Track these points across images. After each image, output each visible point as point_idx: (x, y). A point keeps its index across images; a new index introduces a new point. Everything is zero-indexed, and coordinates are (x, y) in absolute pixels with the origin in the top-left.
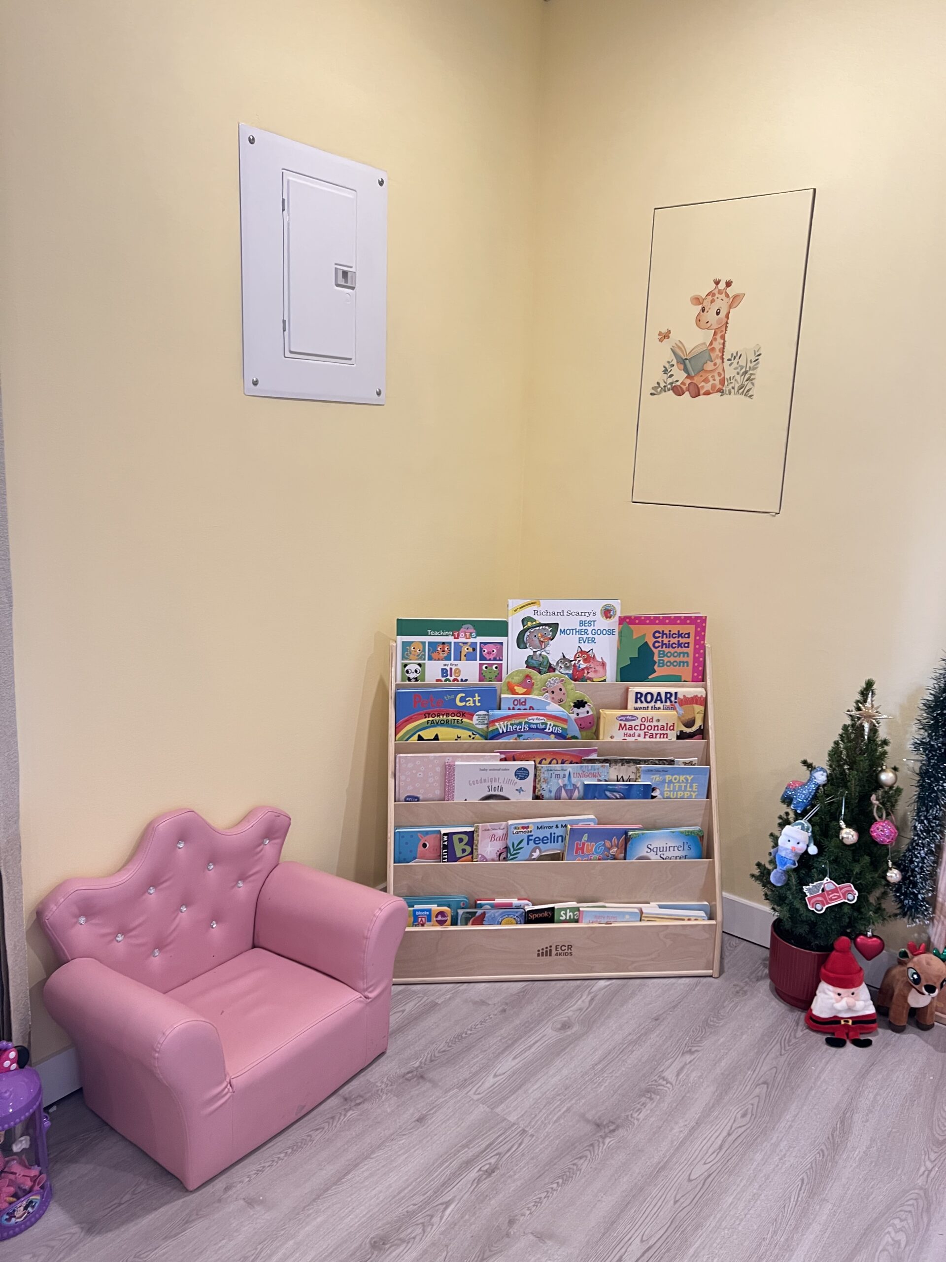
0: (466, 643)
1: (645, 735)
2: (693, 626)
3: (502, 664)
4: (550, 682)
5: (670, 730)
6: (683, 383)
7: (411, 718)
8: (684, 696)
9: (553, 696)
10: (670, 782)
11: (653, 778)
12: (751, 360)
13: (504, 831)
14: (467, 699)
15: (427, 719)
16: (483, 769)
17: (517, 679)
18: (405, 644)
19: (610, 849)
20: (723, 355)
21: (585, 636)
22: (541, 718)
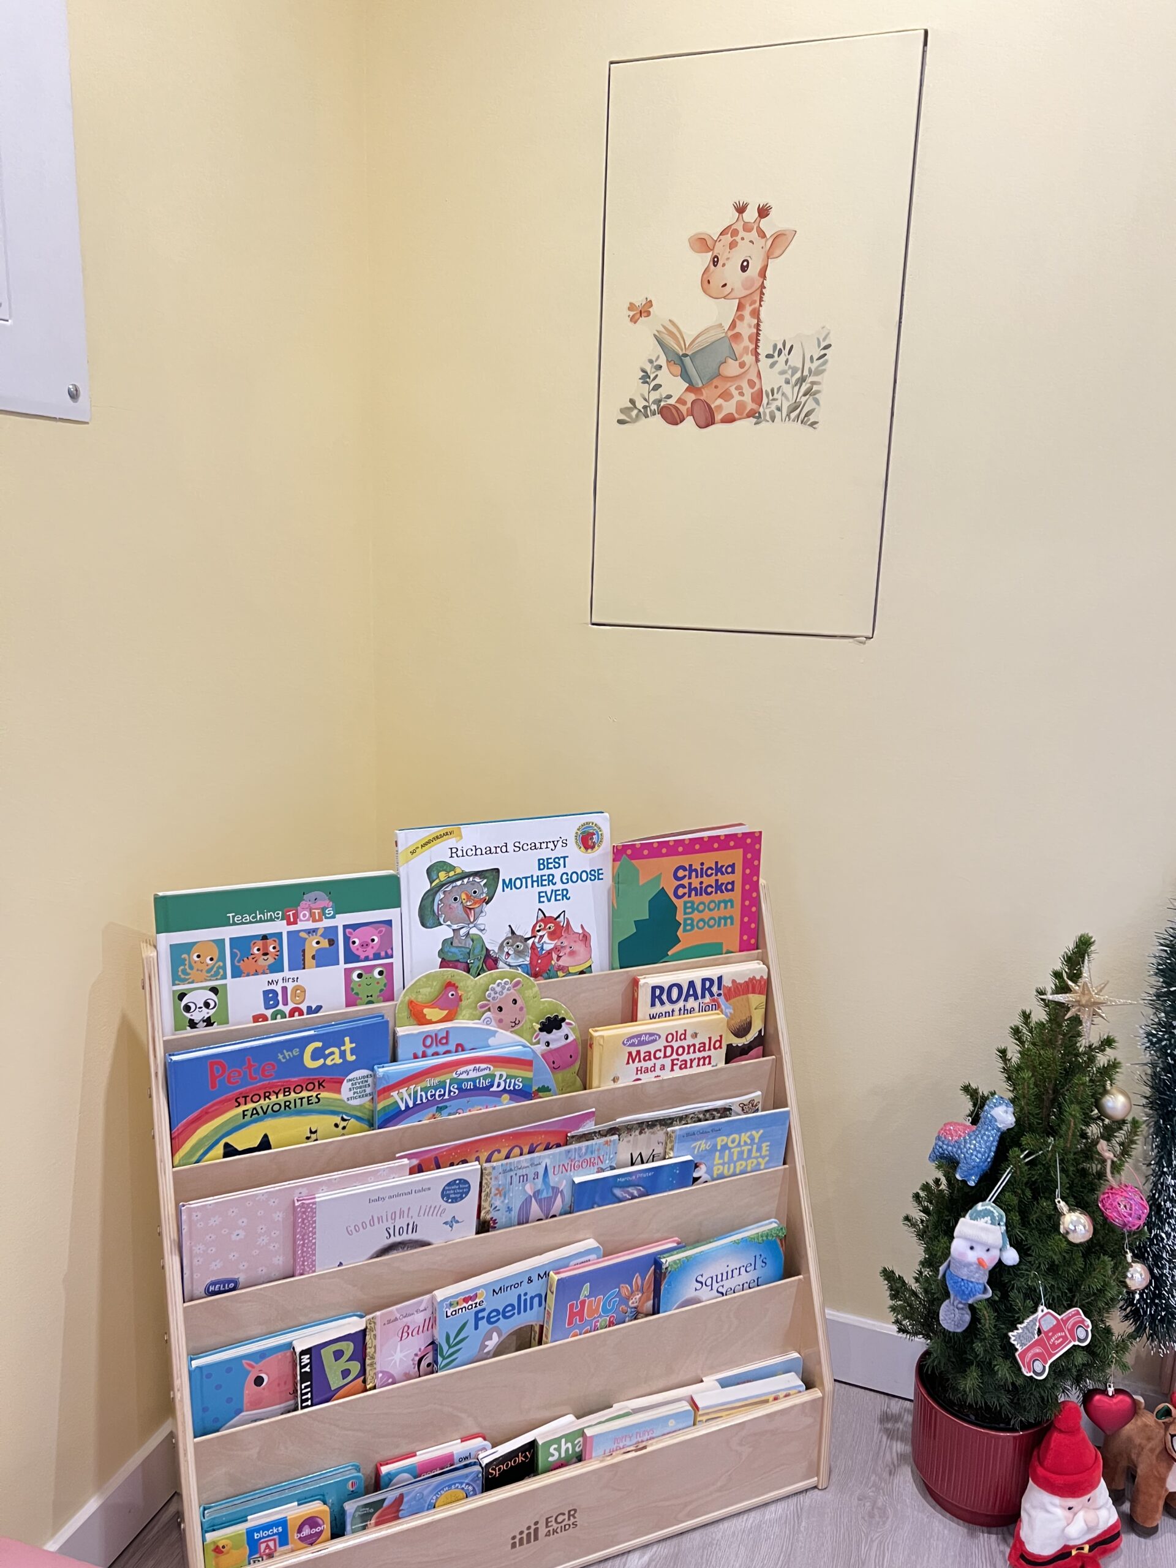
0: (314, 931)
1: (673, 1065)
2: (740, 851)
3: (392, 964)
4: (493, 989)
5: (715, 1048)
6: (681, 401)
7: (207, 1113)
8: (734, 981)
9: (501, 1015)
10: (725, 1147)
11: (695, 1148)
12: (812, 358)
13: (427, 1314)
14: (327, 1052)
15: (243, 1108)
16: (377, 1198)
17: (427, 993)
18: (177, 951)
19: (628, 1299)
20: (757, 346)
21: (548, 889)
22: (483, 1066)
